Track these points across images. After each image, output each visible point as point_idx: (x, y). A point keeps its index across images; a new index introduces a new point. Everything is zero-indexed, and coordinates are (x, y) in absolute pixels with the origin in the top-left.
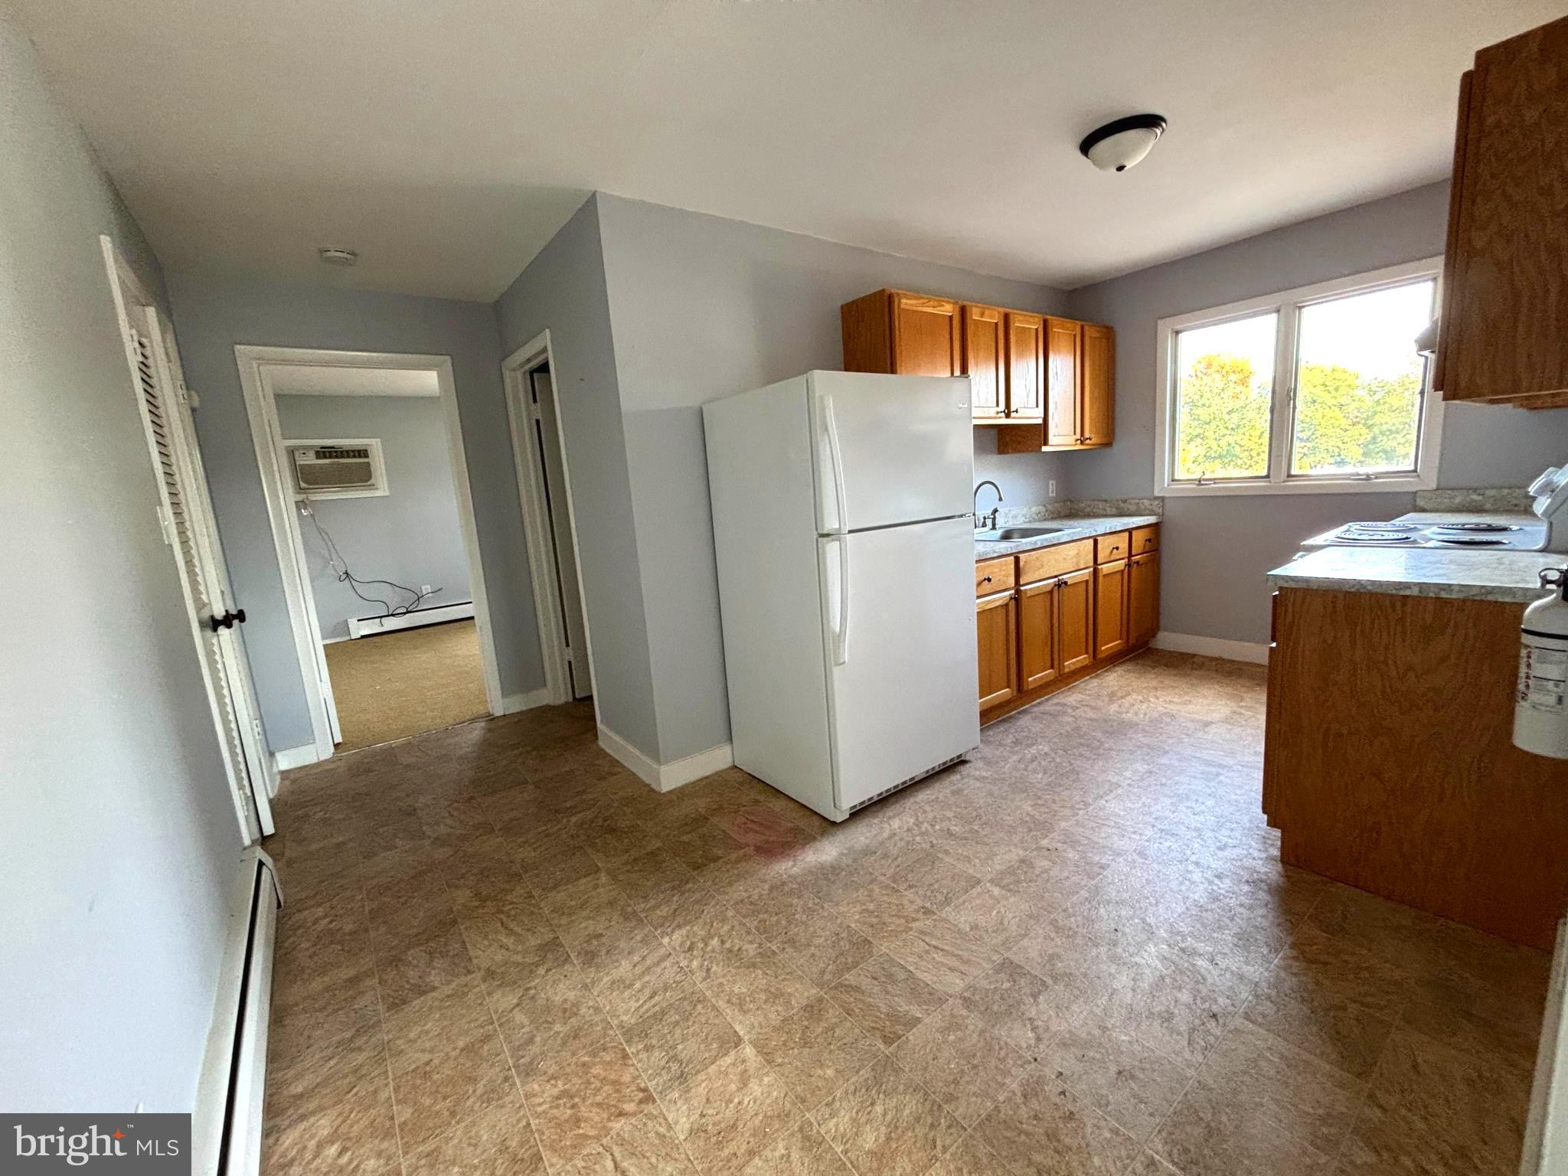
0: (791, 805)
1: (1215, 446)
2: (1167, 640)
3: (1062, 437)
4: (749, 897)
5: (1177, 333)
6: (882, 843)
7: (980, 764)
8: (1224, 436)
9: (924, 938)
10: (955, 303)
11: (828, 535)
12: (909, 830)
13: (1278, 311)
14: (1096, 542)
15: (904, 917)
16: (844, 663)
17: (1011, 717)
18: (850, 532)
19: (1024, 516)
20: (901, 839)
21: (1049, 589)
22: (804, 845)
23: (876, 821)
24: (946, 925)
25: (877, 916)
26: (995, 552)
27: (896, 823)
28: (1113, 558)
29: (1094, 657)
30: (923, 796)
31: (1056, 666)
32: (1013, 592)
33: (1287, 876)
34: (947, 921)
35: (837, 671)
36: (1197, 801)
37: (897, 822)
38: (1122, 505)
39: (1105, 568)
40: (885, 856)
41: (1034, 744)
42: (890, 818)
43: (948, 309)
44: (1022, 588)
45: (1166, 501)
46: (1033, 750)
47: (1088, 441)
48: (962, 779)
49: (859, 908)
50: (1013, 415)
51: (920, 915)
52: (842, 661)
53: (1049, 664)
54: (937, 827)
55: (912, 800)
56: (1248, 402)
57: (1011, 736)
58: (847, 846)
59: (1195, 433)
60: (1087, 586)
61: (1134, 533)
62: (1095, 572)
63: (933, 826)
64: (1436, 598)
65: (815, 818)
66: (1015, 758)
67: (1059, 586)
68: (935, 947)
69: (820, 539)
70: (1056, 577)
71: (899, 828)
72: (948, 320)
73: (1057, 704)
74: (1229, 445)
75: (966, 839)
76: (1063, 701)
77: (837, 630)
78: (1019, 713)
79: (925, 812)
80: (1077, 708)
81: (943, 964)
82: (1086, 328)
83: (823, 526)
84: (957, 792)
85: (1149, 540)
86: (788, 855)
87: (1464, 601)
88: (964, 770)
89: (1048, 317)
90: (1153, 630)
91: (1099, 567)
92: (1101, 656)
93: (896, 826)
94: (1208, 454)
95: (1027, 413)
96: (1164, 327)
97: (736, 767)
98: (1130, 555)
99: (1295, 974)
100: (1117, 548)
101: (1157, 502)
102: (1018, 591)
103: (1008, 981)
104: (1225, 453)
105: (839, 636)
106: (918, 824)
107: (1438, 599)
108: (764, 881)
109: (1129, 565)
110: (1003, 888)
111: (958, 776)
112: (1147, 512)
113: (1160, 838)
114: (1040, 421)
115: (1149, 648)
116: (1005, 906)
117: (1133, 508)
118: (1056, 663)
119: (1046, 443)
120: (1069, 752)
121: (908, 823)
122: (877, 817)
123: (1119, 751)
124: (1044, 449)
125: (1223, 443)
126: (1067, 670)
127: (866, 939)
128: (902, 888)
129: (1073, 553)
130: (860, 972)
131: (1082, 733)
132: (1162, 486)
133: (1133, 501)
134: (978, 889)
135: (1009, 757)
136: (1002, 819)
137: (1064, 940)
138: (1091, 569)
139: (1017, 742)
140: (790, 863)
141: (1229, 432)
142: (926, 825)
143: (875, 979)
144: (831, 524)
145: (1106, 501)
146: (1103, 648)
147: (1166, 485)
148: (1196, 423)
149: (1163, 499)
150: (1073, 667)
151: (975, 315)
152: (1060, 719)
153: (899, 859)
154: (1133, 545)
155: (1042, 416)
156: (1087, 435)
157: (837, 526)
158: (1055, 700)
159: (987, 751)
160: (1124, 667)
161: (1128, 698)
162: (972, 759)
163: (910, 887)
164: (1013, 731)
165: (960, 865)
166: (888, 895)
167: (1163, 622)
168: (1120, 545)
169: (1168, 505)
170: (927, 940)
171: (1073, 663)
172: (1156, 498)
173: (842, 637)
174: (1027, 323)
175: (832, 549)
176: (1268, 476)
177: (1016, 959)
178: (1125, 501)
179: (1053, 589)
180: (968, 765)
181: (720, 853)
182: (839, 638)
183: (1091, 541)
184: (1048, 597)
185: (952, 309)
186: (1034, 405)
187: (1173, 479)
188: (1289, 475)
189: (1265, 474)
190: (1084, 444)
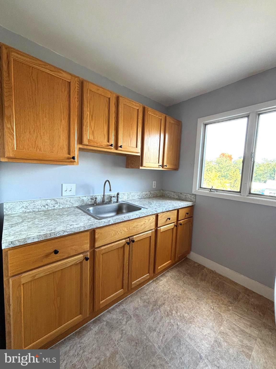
1: (223, 174)
3: (151, 163)
5: (206, 125)
8: (225, 172)
13: (248, 116)
14: (157, 216)
21: (122, 245)
28: (167, 223)
29: (154, 273)
38: (180, 195)
39: (162, 229)
45: (197, 196)
47: (165, 167)
50: (119, 149)
56: (231, 164)
59: (219, 170)
60: (150, 239)
61: (180, 211)
62: (156, 231)
67: (130, 242)
70: (129, 237)
74: (227, 174)
82: (167, 117)
85: (188, 214)
89: (146, 106)
91: (159, 229)
94: (222, 175)
95: (130, 150)
96: (200, 122)
98: (177, 221)
100: (169, 219)
101: (193, 196)
102: (93, 252)
104: (225, 175)
109: (176, 226)
112: (189, 200)
114: (139, 154)
115: (187, 258)
117: (184, 197)
119: (142, 165)
124: (141, 168)
125: (225, 173)
129: (141, 224)
132: (196, 190)
133: (184, 194)
138: (154, 230)
141: (227, 171)
146: (159, 268)
147: (197, 190)
148: (220, 168)
149: (195, 195)
150: (138, 283)
154: (179, 216)
155: (140, 152)
156: (165, 164)
167: (193, 248)
168: (171, 217)
169: (197, 198)
172: (193, 194)
176: (240, 192)
178: (181, 194)
179: (125, 245)
183: (154, 216)
184: (122, 250)
185: (70, 78)
186: (135, 146)
187: (201, 187)
188: (250, 193)
189: (239, 191)
190: (163, 168)
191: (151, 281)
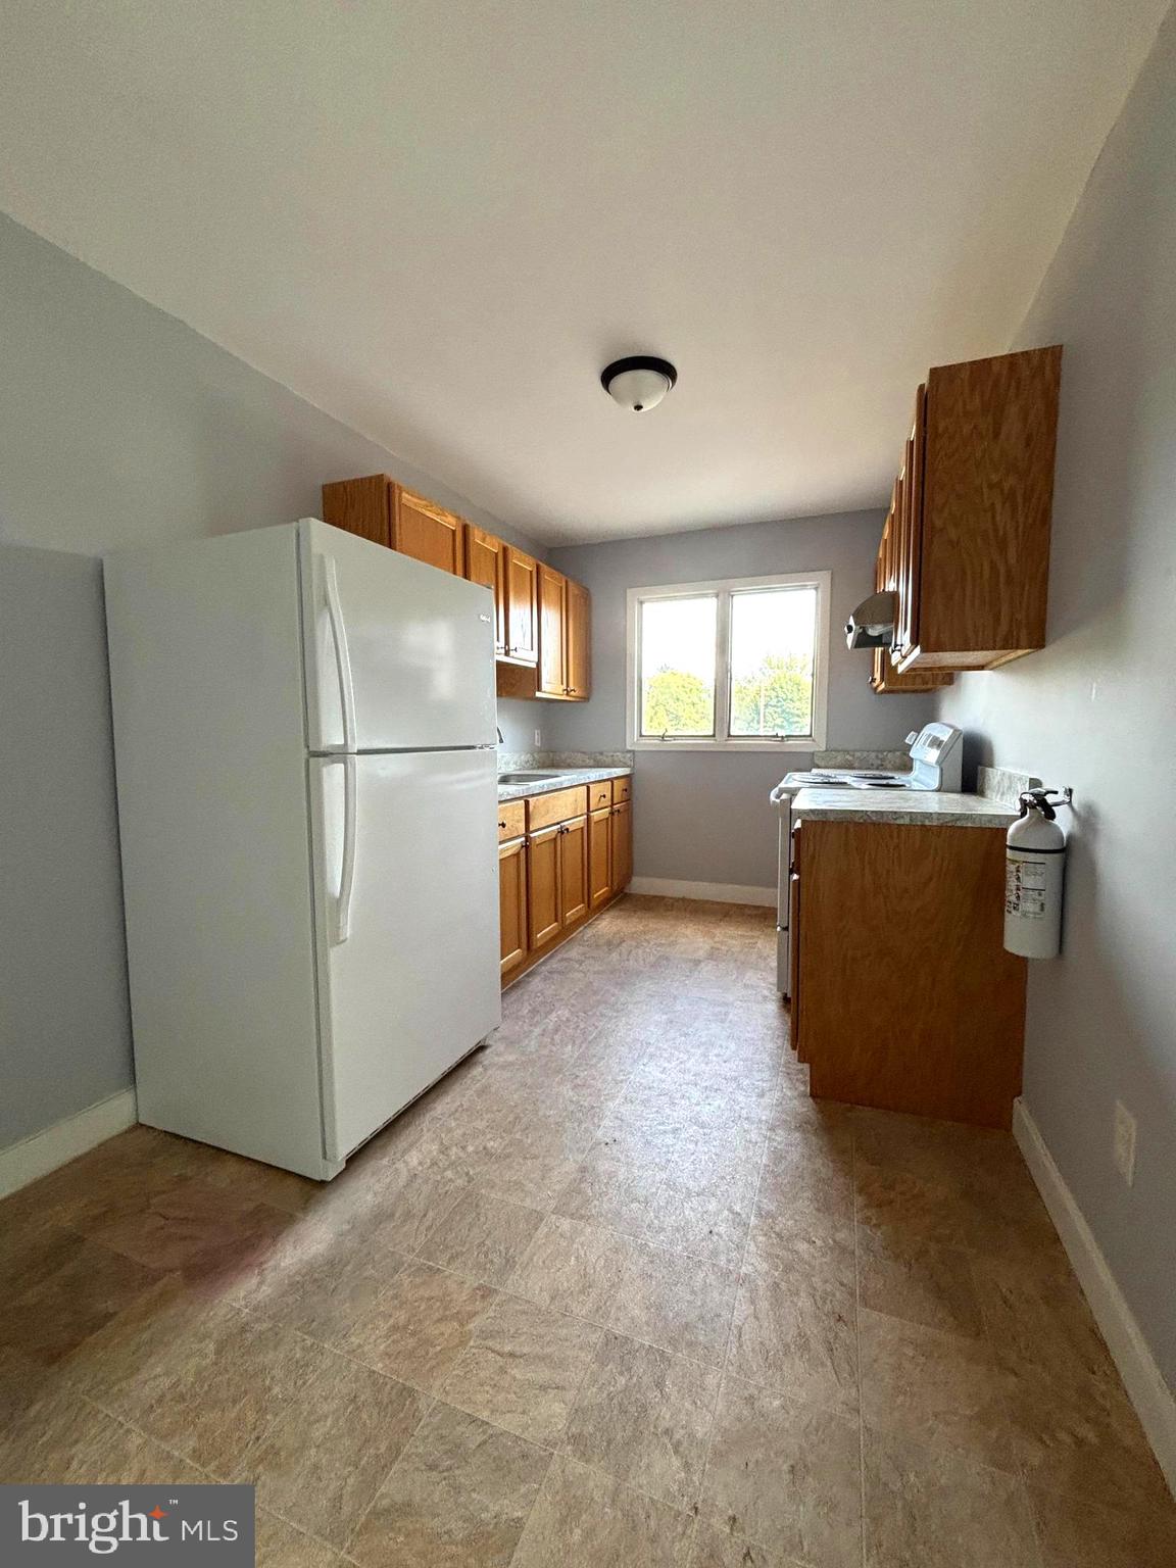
0: (248, 1169)
2: (641, 885)
3: (551, 685)
4: (176, 1385)
5: (642, 602)
6: (401, 1196)
7: (501, 1047)
9: (490, 1343)
10: (458, 518)
11: (324, 755)
12: (434, 1163)
13: (717, 596)
14: (588, 788)
15: (456, 1316)
16: (344, 941)
17: (519, 982)
18: (360, 752)
19: (515, 763)
20: (426, 1182)
21: (554, 836)
22: (275, 1237)
23: (385, 1162)
24: (518, 1307)
25: (413, 1334)
26: (509, 794)
27: (413, 1158)
28: (601, 805)
29: (589, 906)
30: (442, 1106)
31: (560, 920)
32: (523, 839)
33: (821, 1111)
34: (515, 1299)
35: (334, 954)
36: (721, 1046)
37: (415, 1153)
38: (599, 757)
39: (596, 816)
40: (408, 1215)
41: (553, 1010)
42: (405, 1152)
43: (450, 522)
44: (532, 835)
45: (637, 754)
46: (553, 1017)
47: (572, 693)
48: (486, 1070)
49: (384, 1326)
50: (512, 653)
51: (479, 1305)
52: (342, 938)
53: (553, 918)
54: (470, 1149)
55: (428, 1117)
57: (526, 1004)
58: (347, 1217)
60: (582, 832)
61: (615, 781)
62: (588, 819)
63: (464, 1148)
64: (922, 825)
65: (290, 1181)
66: (537, 1031)
67: (562, 832)
68: (512, 1355)
69: (312, 760)
70: (558, 823)
71: (420, 1164)
72: (451, 533)
73: (562, 960)
75: (508, 1156)
76: (565, 956)
77: (337, 894)
78: (527, 976)
79: (450, 1130)
80: (583, 961)
81: (531, 1384)
82: (570, 585)
83: (318, 739)
84: (483, 1091)
85: (625, 790)
86: (249, 1265)
87: (940, 827)
88: (486, 1057)
89: (541, 563)
90: (627, 878)
91: (591, 814)
92: (594, 903)
93: (415, 1162)
95: (524, 657)
96: (632, 595)
97: (142, 1125)
98: (613, 804)
99: (877, 1226)
100: (604, 796)
101: (629, 755)
102: (527, 839)
103: (621, 1373)
105: (338, 901)
106: (444, 1150)
107: (923, 826)
108: (206, 1336)
109: (612, 813)
110: (572, 1216)
111: (480, 1069)
112: (621, 764)
113: (707, 1097)
114: (534, 666)
115: (626, 894)
116: (582, 1245)
117: (608, 760)
118: (560, 916)
119: (539, 689)
120: (590, 1013)
121: (430, 1152)
122: (385, 1156)
123: (635, 1003)
124: (538, 694)
126: (568, 922)
127: (404, 1388)
128: (441, 1264)
129: (571, 799)
130: (405, 1466)
131: (595, 988)
132: (632, 742)
133: (608, 755)
134: (543, 1230)
135: (531, 1031)
136: (544, 1116)
137: (665, 1271)
138: (585, 816)
139: (534, 1012)
140: (254, 1281)
142: (454, 1149)
143: (432, 1467)
144: (332, 737)
145: (584, 753)
146: (595, 897)
147: (636, 741)
149: (633, 752)
150: (573, 918)
151: (476, 537)
152: (570, 975)
153: (431, 1214)
154: (614, 793)
155: (536, 660)
156: (571, 687)
157: (341, 742)
158: (559, 957)
159: (505, 1029)
160: (612, 913)
161: (624, 945)
162: (491, 1043)
163: (452, 1258)
164: (526, 997)
165: (514, 1200)
166: (424, 1283)
167: (637, 866)
168: (605, 794)
169: (639, 758)
170: (498, 1347)
171: (573, 914)
172: (629, 751)
173: (344, 903)
174: (522, 562)
175: (333, 776)
176: (714, 736)
177: (619, 1330)
178: (601, 754)
179: (557, 836)
180: (488, 1051)
181: (110, 1305)
182: (338, 904)
183: (585, 787)
184: (553, 846)
185: (454, 523)
186: (530, 648)
187: (641, 736)
188: (729, 736)
189: (711, 733)
190: (567, 694)
191: (581, 929)
